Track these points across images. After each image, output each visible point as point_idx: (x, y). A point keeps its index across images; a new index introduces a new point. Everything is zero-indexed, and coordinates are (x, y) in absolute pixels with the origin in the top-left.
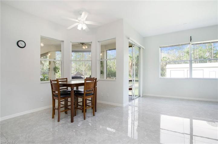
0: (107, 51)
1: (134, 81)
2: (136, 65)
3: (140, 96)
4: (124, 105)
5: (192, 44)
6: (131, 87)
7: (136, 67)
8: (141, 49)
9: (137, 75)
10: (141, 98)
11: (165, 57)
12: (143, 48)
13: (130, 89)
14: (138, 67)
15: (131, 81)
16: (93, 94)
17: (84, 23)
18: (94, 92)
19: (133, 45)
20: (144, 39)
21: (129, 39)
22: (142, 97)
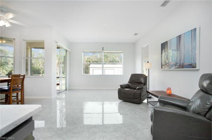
0: (31, 48)
1: (61, 77)
2: (63, 64)
3: (67, 90)
4: (53, 97)
5: (104, 53)
6: (58, 83)
7: (63, 65)
8: (68, 52)
9: (63, 73)
10: (67, 91)
11: (89, 58)
12: (69, 51)
13: (58, 84)
14: (65, 66)
15: (59, 77)
16: (20, 89)
17: (7, 20)
18: (22, 88)
19: (60, 48)
20: (70, 44)
21: (57, 43)
22: (69, 90)
